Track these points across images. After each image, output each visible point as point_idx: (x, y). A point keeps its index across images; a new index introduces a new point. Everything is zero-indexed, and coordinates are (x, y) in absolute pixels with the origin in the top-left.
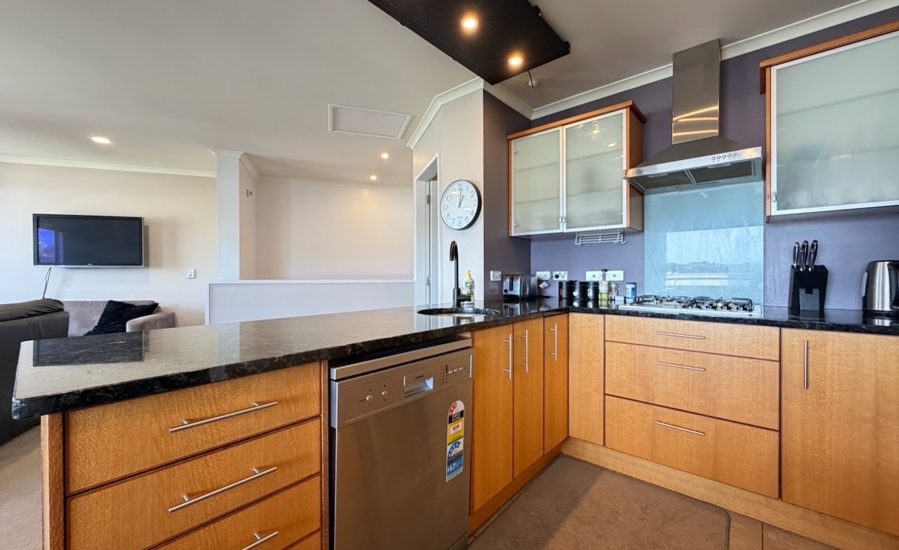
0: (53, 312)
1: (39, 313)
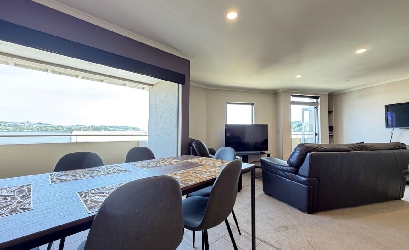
0: (402, 149)
1: (395, 149)
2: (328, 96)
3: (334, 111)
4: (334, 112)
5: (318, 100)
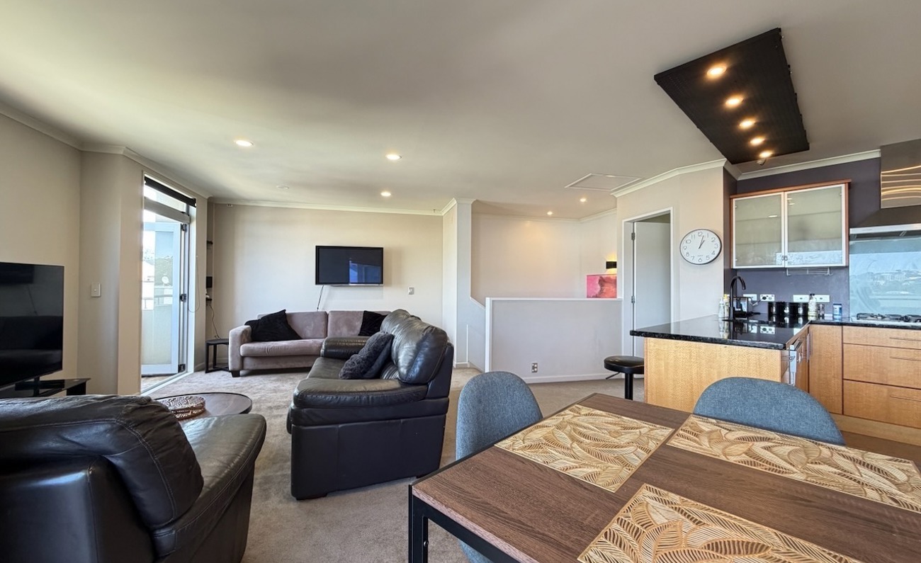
2: (208, 203)
3: (213, 242)
4: (214, 245)
5: (191, 208)
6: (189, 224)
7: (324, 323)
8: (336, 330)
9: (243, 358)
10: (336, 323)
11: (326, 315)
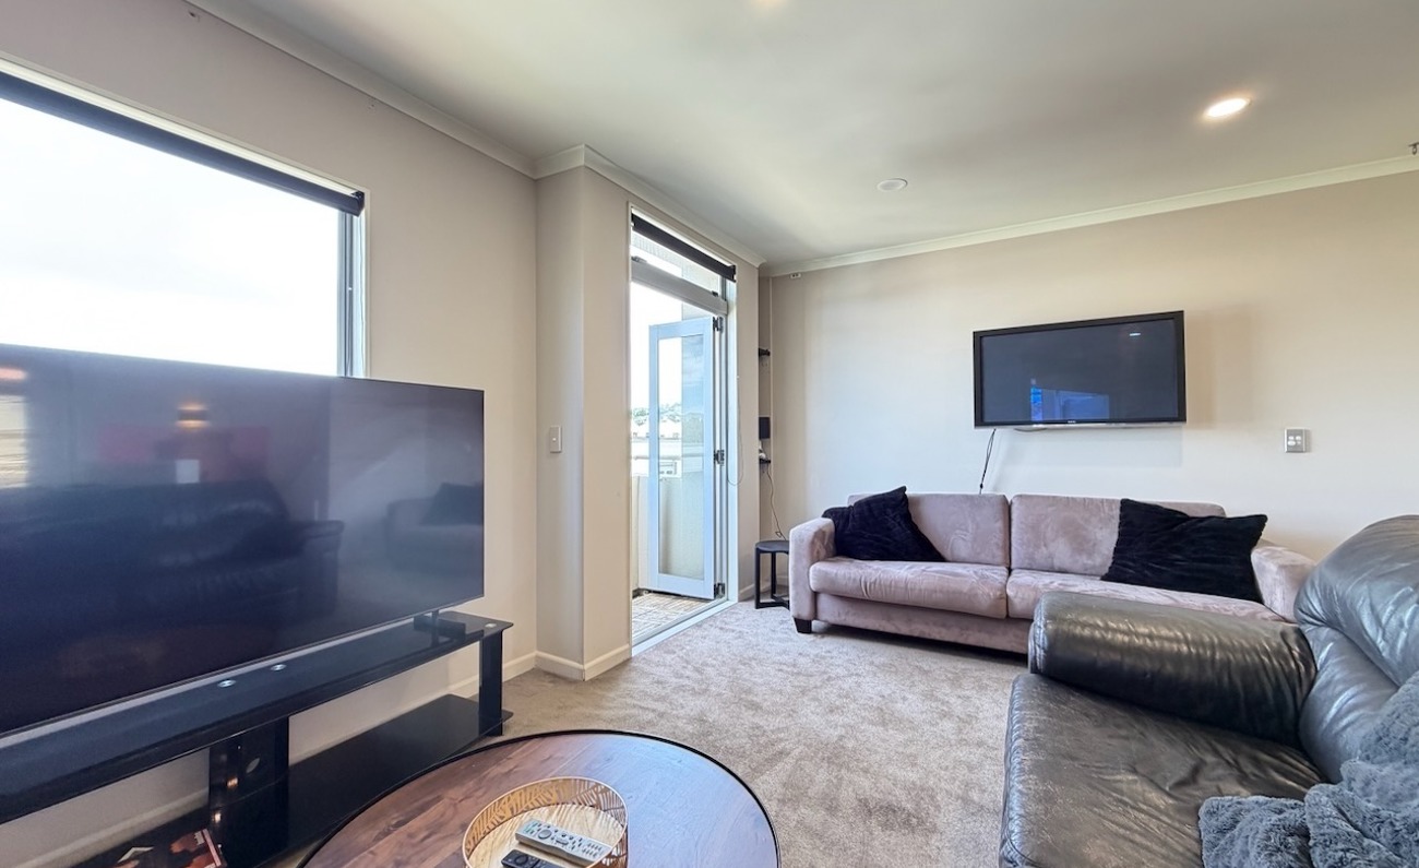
2: (760, 277)
3: (771, 351)
4: (771, 357)
5: (729, 282)
6: (727, 315)
7: (999, 525)
8: (1037, 547)
9: (815, 595)
10: (1034, 529)
11: (1007, 507)
